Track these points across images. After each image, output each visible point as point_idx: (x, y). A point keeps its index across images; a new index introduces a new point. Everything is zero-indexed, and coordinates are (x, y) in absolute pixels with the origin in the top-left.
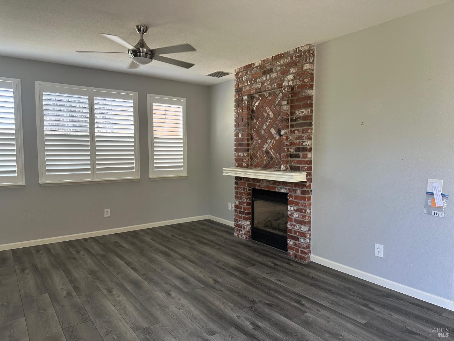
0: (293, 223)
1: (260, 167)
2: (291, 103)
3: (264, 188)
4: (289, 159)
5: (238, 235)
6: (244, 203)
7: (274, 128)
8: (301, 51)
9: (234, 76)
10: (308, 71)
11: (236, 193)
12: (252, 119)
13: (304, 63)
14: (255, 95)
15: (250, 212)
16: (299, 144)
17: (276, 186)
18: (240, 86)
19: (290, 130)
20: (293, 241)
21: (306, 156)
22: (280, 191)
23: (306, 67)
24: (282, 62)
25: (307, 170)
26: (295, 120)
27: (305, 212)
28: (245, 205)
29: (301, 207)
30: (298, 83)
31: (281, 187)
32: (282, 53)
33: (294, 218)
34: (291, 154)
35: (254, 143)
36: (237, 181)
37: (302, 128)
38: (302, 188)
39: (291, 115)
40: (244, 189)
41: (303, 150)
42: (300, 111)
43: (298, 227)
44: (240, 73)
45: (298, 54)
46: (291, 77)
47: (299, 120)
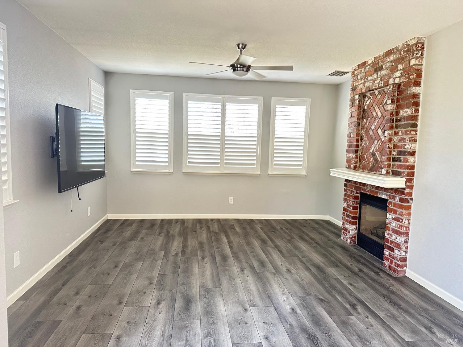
0: (390, 232)
1: (366, 170)
2: (397, 102)
3: (368, 192)
4: (392, 163)
5: (344, 238)
6: (351, 206)
7: (381, 128)
8: (409, 44)
9: (351, 74)
10: (414, 66)
11: (345, 195)
12: (363, 119)
13: (411, 58)
14: (367, 93)
15: (357, 216)
16: (401, 147)
17: (379, 191)
18: (355, 85)
19: (394, 132)
20: (389, 251)
21: (407, 161)
22: (381, 197)
23: (413, 62)
24: (391, 58)
25: (407, 176)
26: (399, 121)
27: (401, 222)
28: (351, 208)
29: (399, 216)
30: (404, 81)
31: (383, 192)
32: (392, 49)
33: (392, 227)
34: (394, 157)
35: (363, 144)
36: (346, 183)
37: (405, 129)
38: (401, 195)
39: (397, 115)
40: (352, 191)
41: (404, 153)
42: (404, 111)
43: (394, 237)
44: (356, 71)
45: (406, 49)
46: (398, 74)
47: (403, 120)
